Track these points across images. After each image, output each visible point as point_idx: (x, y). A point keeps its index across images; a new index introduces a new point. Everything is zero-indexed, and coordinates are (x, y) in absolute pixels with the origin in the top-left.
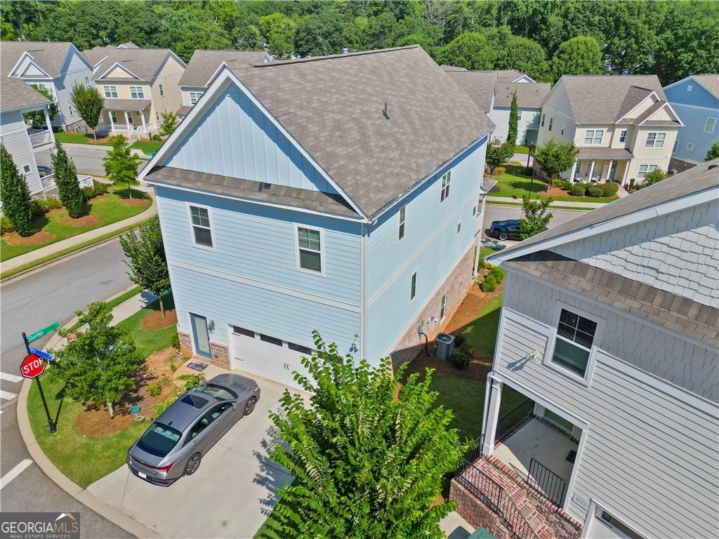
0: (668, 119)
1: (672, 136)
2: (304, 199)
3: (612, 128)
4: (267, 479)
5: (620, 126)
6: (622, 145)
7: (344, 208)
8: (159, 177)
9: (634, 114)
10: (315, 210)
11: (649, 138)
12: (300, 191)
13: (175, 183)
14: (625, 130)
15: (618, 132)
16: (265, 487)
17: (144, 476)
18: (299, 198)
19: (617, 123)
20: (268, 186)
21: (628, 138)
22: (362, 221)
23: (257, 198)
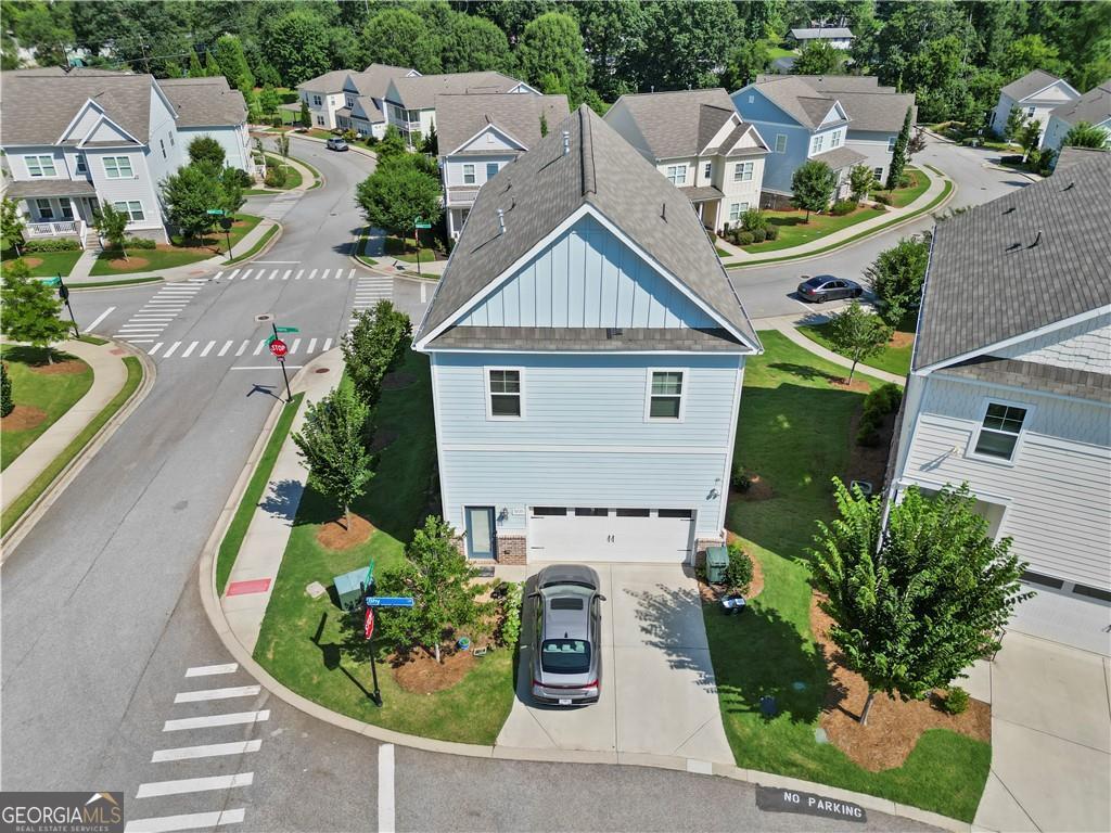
0: (754, 145)
1: (760, 165)
2: (671, 340)
3: (695, 161)
4: (684, 661)
5: (704, 158)
6: (708, 182)
7: (725, 342)
8: (451, 341)
9: (717, 142)
10: (690, 349)
11: (737, 170)
12: (663, 331)
13: (481, 345)
14: (709, 162)
15: (703, 165)
16: (688, 670)
17: (569, 702)
18: (665, 340)
19: (701, 155)
20: (618, 332)
21: (715, 172)
22: (750, 353)
23: (608, 347)
